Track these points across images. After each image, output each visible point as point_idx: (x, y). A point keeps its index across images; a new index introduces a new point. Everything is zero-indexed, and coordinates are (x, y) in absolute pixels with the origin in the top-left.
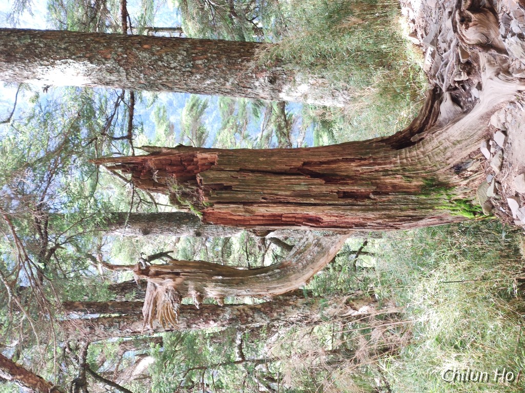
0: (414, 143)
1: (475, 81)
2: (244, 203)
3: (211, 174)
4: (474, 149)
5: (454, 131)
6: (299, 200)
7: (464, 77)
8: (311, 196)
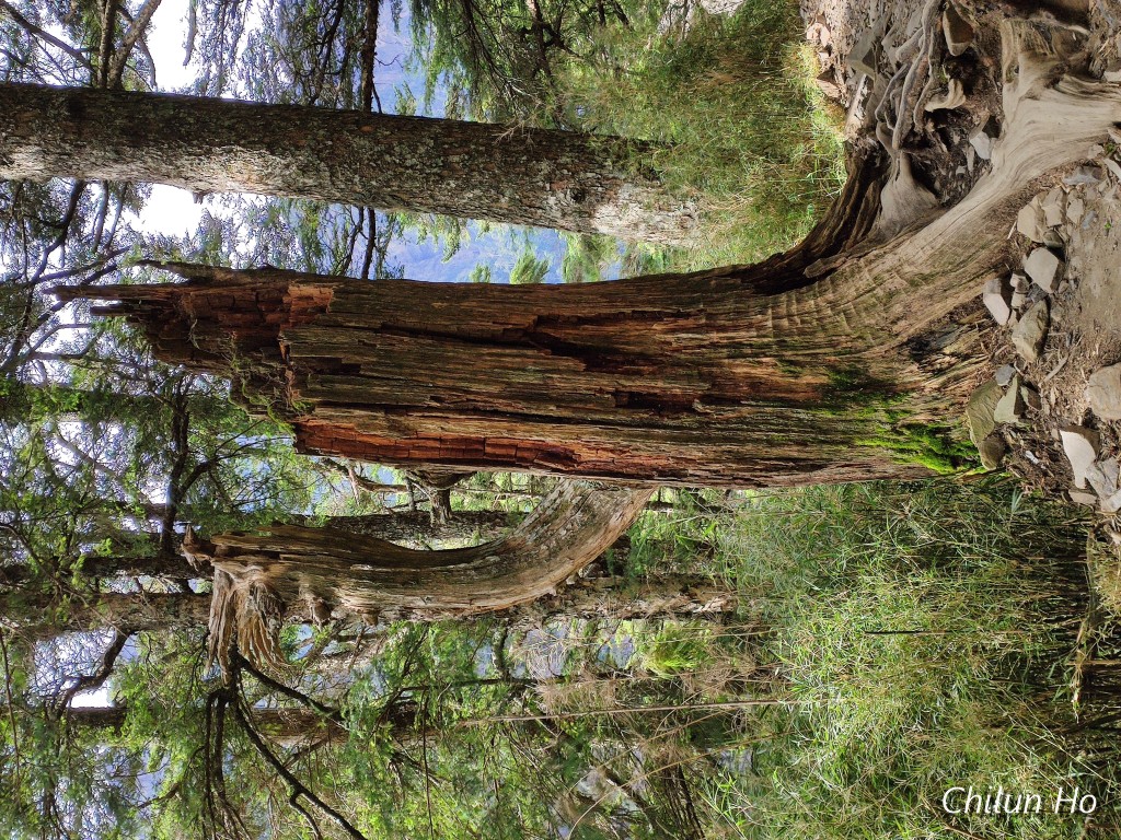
0: (813, 280)
1: (982, 115)
2: (388, 409)
3: (313, 335)
4: (965, 297)
5: (916, 251)
6: (521, 407)
7: (954, 99)
8: (549, 399)
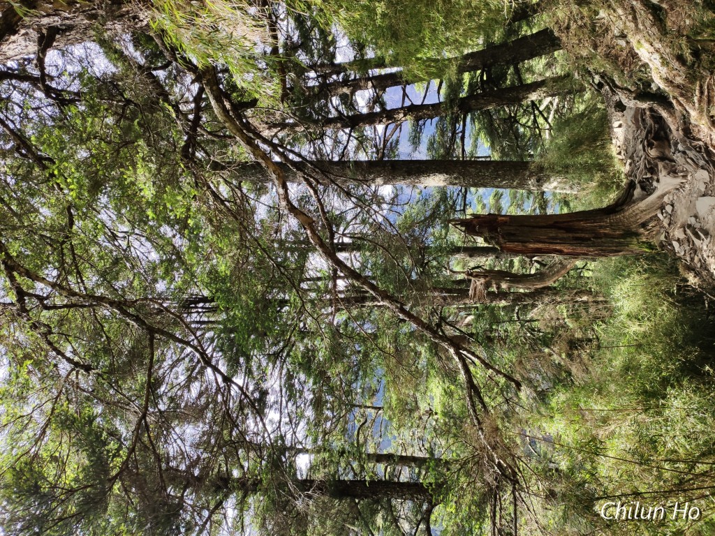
0: (618, 212)
1: (655, 177)
2: (522, 242)
3: (506, 228)
4: (653, 214)
5: (642, 205)
6: (551, 241)
7: (649, 175)
8: (557, 239)
